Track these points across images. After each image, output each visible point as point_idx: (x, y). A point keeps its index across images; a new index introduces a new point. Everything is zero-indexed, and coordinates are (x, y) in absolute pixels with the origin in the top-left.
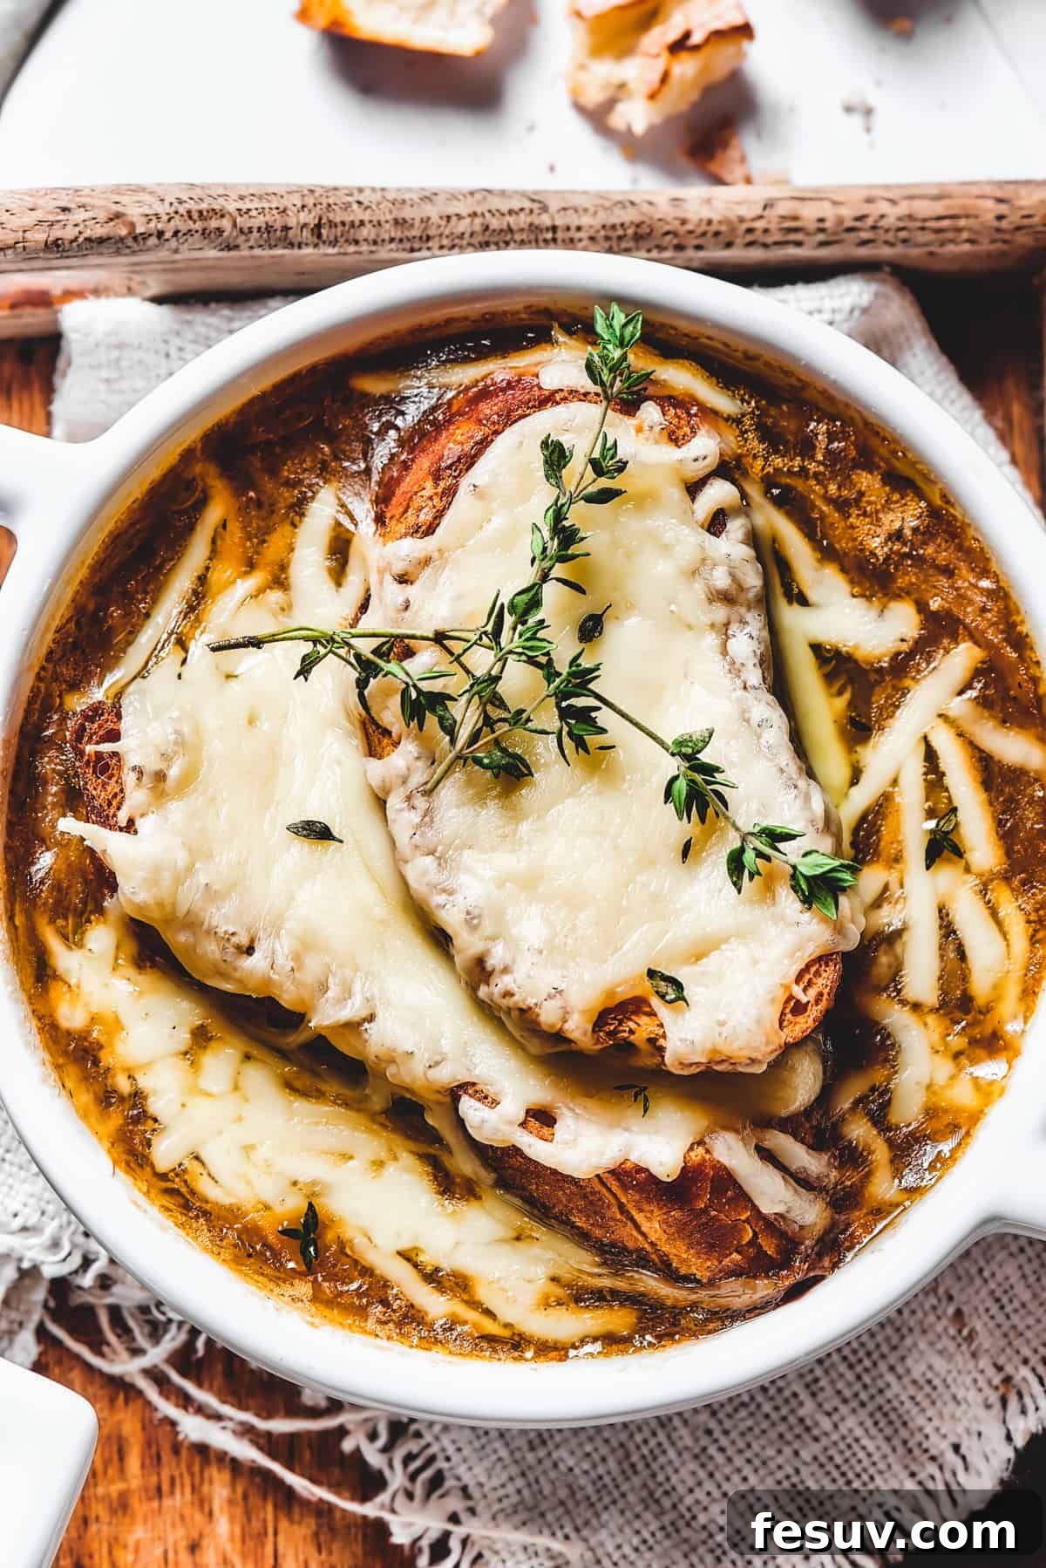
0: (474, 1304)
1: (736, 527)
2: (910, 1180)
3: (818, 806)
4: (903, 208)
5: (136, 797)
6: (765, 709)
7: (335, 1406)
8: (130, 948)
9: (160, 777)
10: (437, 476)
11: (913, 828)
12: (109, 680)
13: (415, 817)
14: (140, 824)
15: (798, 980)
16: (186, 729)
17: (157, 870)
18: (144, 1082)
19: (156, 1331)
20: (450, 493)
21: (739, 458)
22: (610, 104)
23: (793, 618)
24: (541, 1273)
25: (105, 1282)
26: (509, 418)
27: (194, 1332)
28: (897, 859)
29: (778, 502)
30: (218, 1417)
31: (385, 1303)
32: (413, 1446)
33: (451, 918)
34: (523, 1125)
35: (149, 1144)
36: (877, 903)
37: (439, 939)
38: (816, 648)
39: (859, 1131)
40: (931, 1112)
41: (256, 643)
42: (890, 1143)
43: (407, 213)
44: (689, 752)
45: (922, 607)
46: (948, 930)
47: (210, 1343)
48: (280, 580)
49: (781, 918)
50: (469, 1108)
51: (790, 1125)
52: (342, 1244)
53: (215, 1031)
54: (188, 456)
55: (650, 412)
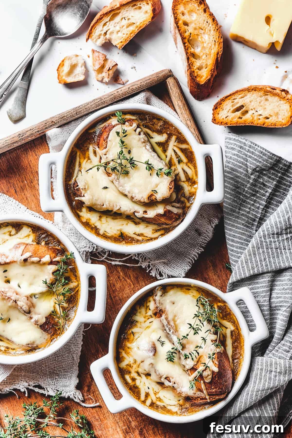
0: (145, 236)
1: (142, 133)
2: (190, 203)
3: (164, 163)
4: (145, 82)
5: (83, 192)
6: (154, 154)
7: (130, 255)
8: (88, 210)
9: (85, 188)
10: (104, 140)
11: (175, 160)
12: (73, 179)
13: (117, 183)
14: (85, 195)
15: (170, 185)
16: (86, 182)
17: (89, 200)
18: (96, 225)
19: (105, 253)
20: (107, 142)
21: (139, 124)
22: (103, 79)
23: (152, 140)
24: (151, 230)
25: (96, 250)
26: (110, 130)
27: (109, 251)
28: (175, 165)
29: (145, 127)
30: (116, 261)
31: (134, 240)
32: (141, 255)
33: (126, 193)
34: (143, 214)
35: (99, 232)
36: (175, 171)
37: (126, 196)
38: (156, 143)
39: (183, 199)
40: (190, 193)
41: (91, 169)
42: (186, 199)
43: (86, 107)
44: (147, 163)
45: (167, 133)
46: (184, 171)
47: (112, 252)
48: (89, 159)
49: (165, 179)
50: (136, 214)
51: (174, 202)
52: (126, 235)
53: (102, 216)
54: (73, 148)
55: (127, 123)
